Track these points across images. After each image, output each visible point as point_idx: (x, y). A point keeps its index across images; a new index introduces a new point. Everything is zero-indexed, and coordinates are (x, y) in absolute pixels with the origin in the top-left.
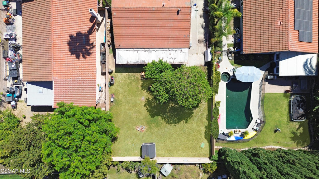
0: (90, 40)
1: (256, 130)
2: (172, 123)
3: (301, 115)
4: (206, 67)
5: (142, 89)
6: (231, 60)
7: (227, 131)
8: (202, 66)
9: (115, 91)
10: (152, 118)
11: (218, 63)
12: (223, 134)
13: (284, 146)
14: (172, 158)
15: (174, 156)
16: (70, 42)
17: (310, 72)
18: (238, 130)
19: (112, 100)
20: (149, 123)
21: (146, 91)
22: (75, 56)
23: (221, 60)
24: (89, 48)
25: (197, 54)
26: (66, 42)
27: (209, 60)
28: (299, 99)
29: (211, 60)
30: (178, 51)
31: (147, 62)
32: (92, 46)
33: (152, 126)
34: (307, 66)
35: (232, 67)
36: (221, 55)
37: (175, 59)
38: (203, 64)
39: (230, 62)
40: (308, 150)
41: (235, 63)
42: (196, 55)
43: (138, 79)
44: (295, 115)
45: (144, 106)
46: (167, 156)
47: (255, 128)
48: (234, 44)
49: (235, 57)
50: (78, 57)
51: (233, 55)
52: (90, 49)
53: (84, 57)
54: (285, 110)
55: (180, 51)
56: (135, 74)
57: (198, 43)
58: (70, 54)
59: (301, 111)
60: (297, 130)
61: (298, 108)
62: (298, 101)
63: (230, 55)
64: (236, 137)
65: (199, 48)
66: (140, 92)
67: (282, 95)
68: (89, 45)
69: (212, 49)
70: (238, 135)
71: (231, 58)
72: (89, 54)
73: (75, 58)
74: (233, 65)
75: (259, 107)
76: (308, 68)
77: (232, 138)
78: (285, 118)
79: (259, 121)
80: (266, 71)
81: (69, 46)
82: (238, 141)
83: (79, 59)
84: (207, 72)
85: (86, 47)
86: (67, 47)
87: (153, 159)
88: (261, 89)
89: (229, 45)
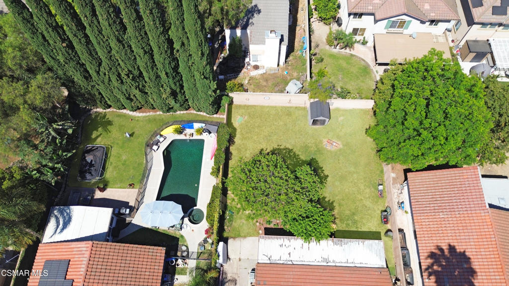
0: (436, 282)
1: (161, 136)
3: (91, 153)
4: (225, 235)
5: (332, 203)
6: (183, 245)
8: (232, 238)
9: (377, 202)
10: (314, 157)
11: (205, 241)
14: (285, 105)
15: (282, 107)
16: (472, 276)
19: (381, 187)
20: (319, 151)
21: (327, 200)
22: (458, 251)
23: (199, 245)
24: (435, 267)
25: (240, 260)
26: (479, 274)
27: (221, 244)
28: (88, 176)
29: (218, 243)
30: (275, 258)
31: (330, 242)
32: (430, 270)
33: (314, 149)
35: (183, 232)
36: (199, 255)
37: (281, 246)
38: (230, 241)
39: (185, 241)
41: (178, 239)
42: (242, 258)
43: (341, 220)
44: (98, 154)
45: (328, 176)
47: (161, 139)
48: (174, 275)
49: (177, 250)
50: (452, 248)
51: (179, 254)
52: (432, 265)
53: (441, 250)
54: (111, 163)
55: (272, 258)
56: (347, 229)
57: (236, 278)
58: (467, 254)
59: (89, 158)
61: (93, 163)
62: (90, 173)
63: (185, 254)
64: (192, 127)
65: (235, 271)
66: (337, 198)
67: (110, 185)
68: (435, 273)
69: (216, 263)
71: (184, 248)
72: (432, 255)
73: (457, 247)
74: (182, 236)
75: (151, 168)
76: (64, 218)
77: (197, 126)
78: (114, 152)
79: (155, 147)
80: (130, 223)
81: (472, 268)
83: (450, 245)
84: (226, 227)
85: (440, 269)
86: (476, 265)
88: (142, 194)
89: (183, 272)
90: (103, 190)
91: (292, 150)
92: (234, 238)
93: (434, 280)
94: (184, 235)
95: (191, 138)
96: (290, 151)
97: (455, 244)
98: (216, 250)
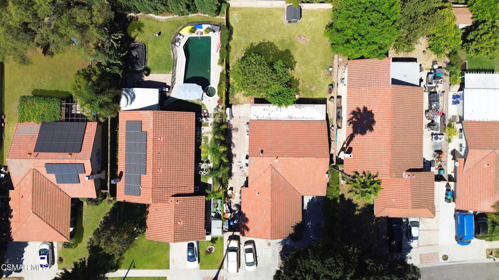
0: (353, 127)
1: (180, 35)
2: (268, 43)
3: (135, 50)
4: (230, 103)
5: (298, 80)
6: (204, 109)
7: (211, 34)
8: (234, 104)
9: (327, 79)
10: (288, 48)
11: (218, 107)
12: (214, 32)
13: (151, 18)
14: (268, 7)
15: (266, 8)
16: (373, 124)
17: (127, 92)
18: (199, 35)
19: (331, 69)
20: (292, 44)
21: (295, 78)
22: (368, 110)
23: (215, 109)
24: (354, 119)
25: (240, 117)
26: (377, 123)
27: (228, 109)
28: (137, 66)
29: (226, 109)
30: (261, 117)
31: (294, 106)
32: (351, 121)
33: (289, 41)
34: (131, 97)
35: (203, 102)
36: (215, 115)
37: (264, 110)
38: (233, 107)
39: (206, 107)
40: (127, 13)
41: (201, 106)
42: (241, 116)
43: (302, 92)
44: (140, 50)
45: (296, 62)
46: (273, 8)
47: (181, 37)
48: (201, 126)
49: (201, 113)
50: (365, 109)
51: (203, 115)
52: (353, 118)
53: (359, 109)
54: (149, 56)
55: (259, 117)
56: (306, 97)
57: (238, 127)
58: (373, 111)
59: (134, 53)
60: (138, 34)
61: (138, 57)
62: (137, 64)
63: (206, 115)
64: (201, 27)
65: (237, 123)
66: (301, 77)
67: (152, 71)
68: (354, 123)
69: (226, 120)
70: (198, 30)
71: (205, 111)
72: (354, 113)
73: (368, 108)
74: (203, 104)
75: (177, 59)
76: (130, 95)
77: (205, 26)
78: (149, 47)
79: (177, 44)
80: (169, 97)
81: (374, 120)
82: (199, 24)
83: (364, 107)
84: (230, 98)
85: (356, 120)
86: (376, 118)
87: (288, 5)
88: (174, 78)
89: (206, 125)
90: (147, 75)
91: (273, 43)
92: (235, 105)
93: (352, 126)
94: (204, 103)
95: (201, 36)
96: (272, 44)
97: (367, 106)
98: (225, 113)
